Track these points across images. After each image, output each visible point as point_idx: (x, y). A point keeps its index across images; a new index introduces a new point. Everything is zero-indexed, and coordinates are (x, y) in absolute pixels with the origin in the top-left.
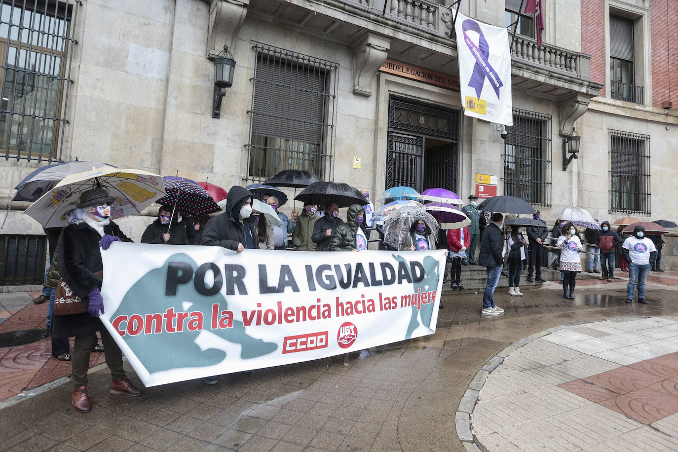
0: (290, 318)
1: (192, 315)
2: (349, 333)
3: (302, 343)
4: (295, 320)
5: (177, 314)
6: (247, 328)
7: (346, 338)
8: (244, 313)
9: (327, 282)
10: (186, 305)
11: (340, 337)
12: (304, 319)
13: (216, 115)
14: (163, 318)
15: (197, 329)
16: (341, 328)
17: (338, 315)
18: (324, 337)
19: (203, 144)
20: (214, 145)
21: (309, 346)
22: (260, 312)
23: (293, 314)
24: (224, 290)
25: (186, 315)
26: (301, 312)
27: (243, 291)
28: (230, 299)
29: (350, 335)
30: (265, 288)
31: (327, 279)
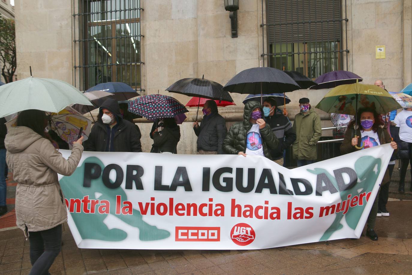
0: (180, 212)
1: (102, 202)
2: (245, 233)
3: (193, 234)
4: (186, 214)
5: (91, 200)
6: (144, 216)
7: (240, 236)
8: (140, 204)
9: (224, 184)
10: (98, 195)
11: (233, 235)
12: (195, 214)
13: (235, 35)
14: (81, 202)
15: (105, 212)
16: (236, 227)
17: (233, 215)
18: (216, 232)
19: (227, 61)
20: (235, 60)
21: (200, 237)
22: (153, 205)
23: (183, 209)
24: (123, 185)
25: (97, 202)
26: (192, 208)
27: (140, 187)
28: (128, 192)
29: (245, 235)
30: (159, 186)
31: (224, 181)
